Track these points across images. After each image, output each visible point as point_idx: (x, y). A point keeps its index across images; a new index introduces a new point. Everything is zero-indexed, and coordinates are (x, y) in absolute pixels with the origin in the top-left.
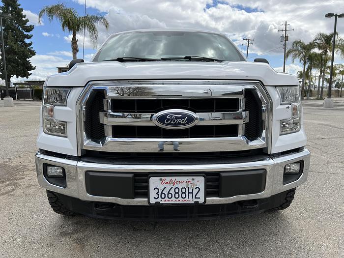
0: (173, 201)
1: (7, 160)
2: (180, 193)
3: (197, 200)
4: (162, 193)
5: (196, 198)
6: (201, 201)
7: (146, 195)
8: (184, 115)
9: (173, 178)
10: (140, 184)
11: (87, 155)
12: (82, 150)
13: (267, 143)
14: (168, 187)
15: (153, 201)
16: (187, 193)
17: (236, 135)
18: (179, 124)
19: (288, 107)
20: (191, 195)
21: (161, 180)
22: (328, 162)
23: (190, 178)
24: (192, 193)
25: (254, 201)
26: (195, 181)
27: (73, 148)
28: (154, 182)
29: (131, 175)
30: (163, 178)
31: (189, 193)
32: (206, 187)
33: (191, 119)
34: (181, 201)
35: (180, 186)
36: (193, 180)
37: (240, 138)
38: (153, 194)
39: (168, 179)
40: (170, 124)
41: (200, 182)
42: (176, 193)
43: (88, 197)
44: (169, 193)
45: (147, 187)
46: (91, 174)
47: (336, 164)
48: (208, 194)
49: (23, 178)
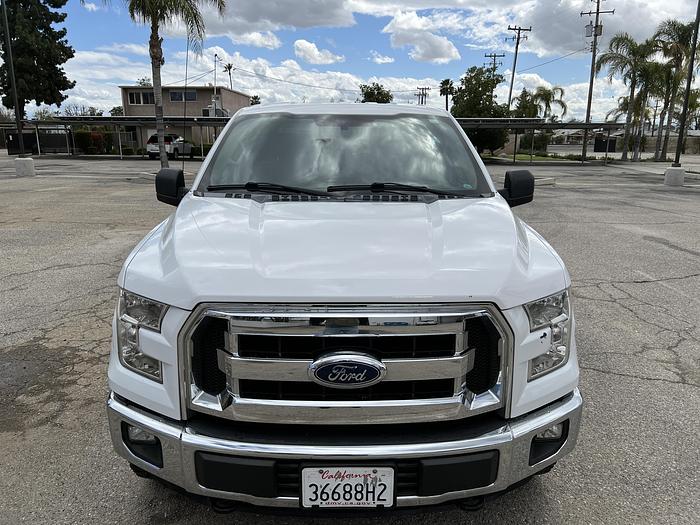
0: (342, 503)
1: (39, 334)
2: (353, 492)
3: (380, 503)
4: (322, 492)
5: (379, 499)
6: (389, 503)
7: (298, 492)
8: (361, 367)
9: (342, 470)
10: (287, 474)
11: (197, 420)
12: (189, 411)
14: (333, 483)
15: (307, 504)
16: (364, 492)
17: (450, 394)
18: (353, 381)
19: (545, 335)
20: (370, 495)
21: (321, 472)
22: (645, 348)
23: (369, 470)
24: (373, 492)
26: (379, 475)
27: (172, 407)
28: (309, 475)
29: (271, 464)
30: (324, 470)
31: (368, 492)
32: (397, 480)
33: (372, 372)
34: (354, 503)
35: (353, 482)
36: (375, 472)
37: (457, 399)
38: (307, 494)
39: (333, 471)
40: (337, 381)
41: (387, 476)
42: (346, 492)
43: (201, 490)
44: (334, 492)
45: (299, 481)
46: (206, 457)
47: (657, 354)
48: (398, 491)
49: (74, 382)
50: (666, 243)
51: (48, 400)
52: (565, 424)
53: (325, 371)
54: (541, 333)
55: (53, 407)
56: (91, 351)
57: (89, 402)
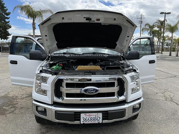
0: (90, 122)
1: (7, 93)
2: (93, 119)
3: (99, 122)
4: (85, 120)
5: (98, 121)
6: (101, 122)
7: (80, 120)
9: (90, 114)
10: (77, 116)
11: (55, 104)
12: (53, 102)
13: (126, 98)
14: (88, 117)
15: (82, 123)
16: (95, 119)
17: (114, 96)
18: (92, 93)
19: (135, 83)
20: (97, 120)
21: (85, 114)
22: (157, 93)
23: (96, 114)
24: (97, 119)
25: (121, 121)
26: (98, 115)
27: (49, 101)
28: (82, 115)
29: (73, 113)
30: (86, 114)
31: (96, 119)
32: (103, 116)
33: (97, 91)
34: (93, 122)
35: (93, 117)
36: (98, 114)
37: (116, 97)
38: (82, 120)
39: (88, 114)
40: (89, 93)
41: (100, 115)
42: (91, 119)
43: (56, 121)
44: (88, 120)
45: (80, 117)
46: (58, 112)
47: (160, 94)
48: (103, 119)
49: (17, 104)
50: (160, 71)
51: (11, 108)
52: (140, 104)
53: (86, 91)
54: (134, 82)
55: (13, 109)
56: (21, 97)
57: (22, 108)
